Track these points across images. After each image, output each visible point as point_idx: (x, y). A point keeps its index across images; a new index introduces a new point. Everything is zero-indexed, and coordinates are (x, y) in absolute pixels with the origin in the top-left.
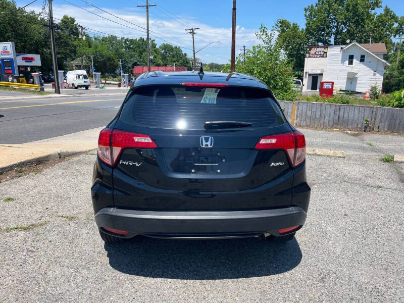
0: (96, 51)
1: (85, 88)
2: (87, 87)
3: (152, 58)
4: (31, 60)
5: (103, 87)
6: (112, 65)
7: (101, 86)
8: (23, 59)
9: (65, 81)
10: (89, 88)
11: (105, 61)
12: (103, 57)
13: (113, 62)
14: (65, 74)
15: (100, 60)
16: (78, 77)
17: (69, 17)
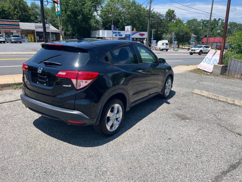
0: (179, 29)
1: (166, 50)
2: (167, 50)
3: (219, 32)
4: (143, 35)
5: (177, 50)
6: (188, 37)
7: (176, 50)
8: (139, 35)
9: (156, 46)
10: (168, 51)
11: (183, 35)
12: (183, 32)
13: (188, 35)
14: (157, 42)
15: (181, 34)
16: (163, 44)
17: (171, 10)
